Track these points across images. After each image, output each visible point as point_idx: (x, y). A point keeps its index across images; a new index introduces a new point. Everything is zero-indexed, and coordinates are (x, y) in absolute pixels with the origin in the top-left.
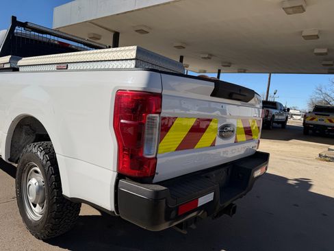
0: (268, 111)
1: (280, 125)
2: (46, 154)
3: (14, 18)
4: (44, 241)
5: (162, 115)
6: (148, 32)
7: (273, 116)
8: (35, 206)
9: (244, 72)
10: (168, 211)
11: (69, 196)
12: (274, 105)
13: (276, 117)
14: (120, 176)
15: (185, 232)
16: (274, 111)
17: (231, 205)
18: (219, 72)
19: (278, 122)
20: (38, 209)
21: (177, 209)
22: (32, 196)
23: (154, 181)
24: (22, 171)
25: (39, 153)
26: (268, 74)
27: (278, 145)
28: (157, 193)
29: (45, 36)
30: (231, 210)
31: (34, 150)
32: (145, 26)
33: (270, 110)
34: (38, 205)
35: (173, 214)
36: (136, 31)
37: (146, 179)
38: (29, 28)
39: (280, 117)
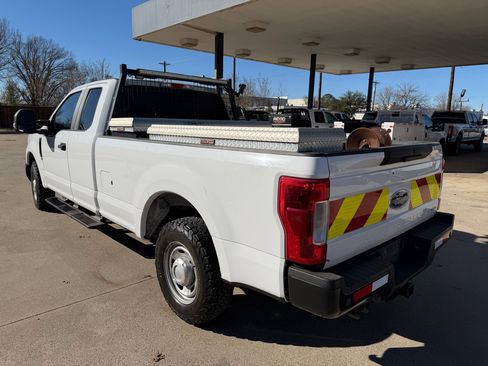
0: (452, 128)
1: (472, 146)
2: (195, 233)
3: (124, 67)
4: (196, 325)
5: (330, 200)
6: (264, 30)
7: (461, 133)
8: (181, 288)
9: (412, 67)
10: (343, 298)
11: (230, 280)
12: (461, 116)
13: (465, 135)
14: (288, 264)
15: (357, 318)
16: (460, 127)
17: (408, 284)
18: (372, 71)
19: (469, 143)
20: (185, 292)
21: (352, 296)
22: (180, 278)
23: (326, 267)
24: (163, 250)
25: (186, 233)
26: (450, 69)
27: (468, 182)
28: (332, 283)
29: (157, 80)
30: (408, 290)
31: (180, 229)
32: (261, 22)
33: (454, 125)
34: (185, 288)
35: (349, 301)
36: (248, 30)
37: (317, 267)
38: (141, 75)
39: (472, 134)
